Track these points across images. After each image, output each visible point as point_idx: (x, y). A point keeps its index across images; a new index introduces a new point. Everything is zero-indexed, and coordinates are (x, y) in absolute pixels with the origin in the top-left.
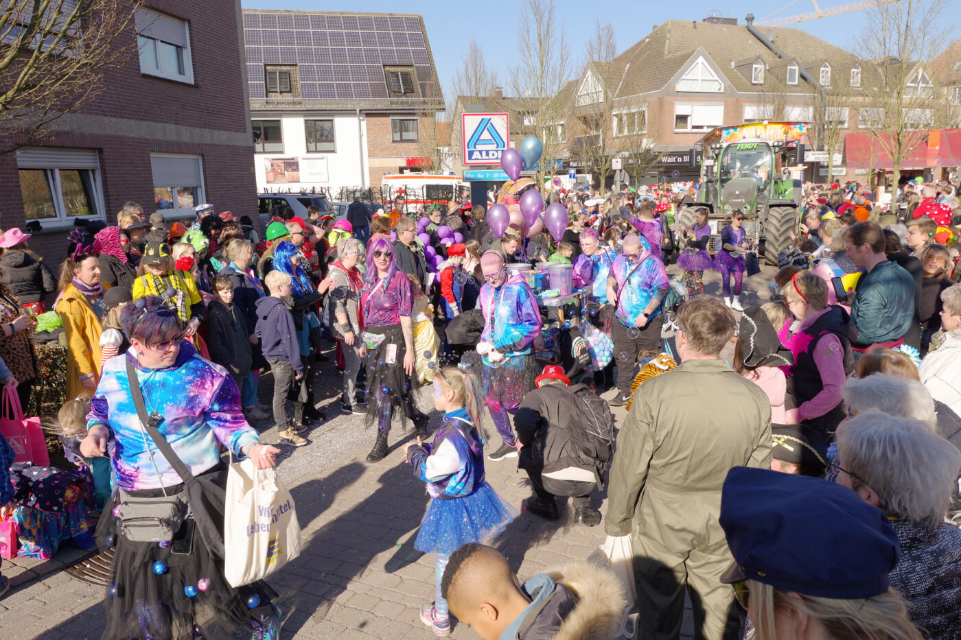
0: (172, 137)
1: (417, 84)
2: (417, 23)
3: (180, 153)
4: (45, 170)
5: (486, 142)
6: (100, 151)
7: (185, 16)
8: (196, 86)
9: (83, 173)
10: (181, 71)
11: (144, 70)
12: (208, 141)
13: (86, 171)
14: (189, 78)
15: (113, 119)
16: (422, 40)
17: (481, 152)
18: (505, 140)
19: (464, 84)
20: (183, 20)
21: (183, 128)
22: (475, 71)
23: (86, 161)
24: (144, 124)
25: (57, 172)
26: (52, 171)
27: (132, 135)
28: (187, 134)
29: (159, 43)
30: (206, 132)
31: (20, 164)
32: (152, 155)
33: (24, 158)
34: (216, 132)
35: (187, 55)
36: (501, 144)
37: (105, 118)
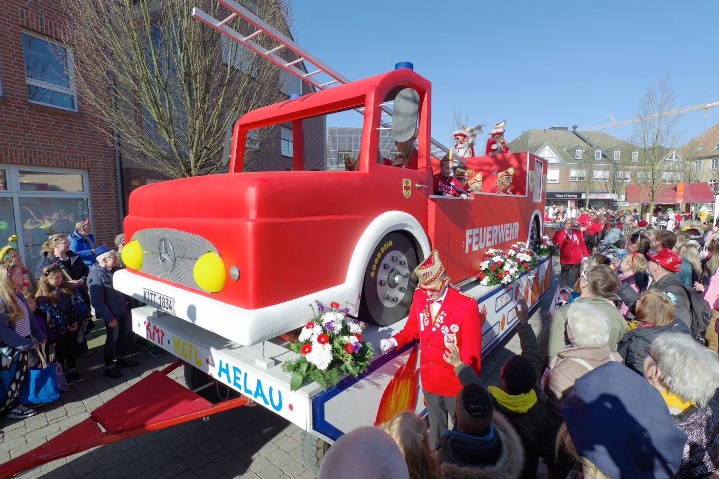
10: (289, 152)
11: (283, 154)
14: (292, 155)
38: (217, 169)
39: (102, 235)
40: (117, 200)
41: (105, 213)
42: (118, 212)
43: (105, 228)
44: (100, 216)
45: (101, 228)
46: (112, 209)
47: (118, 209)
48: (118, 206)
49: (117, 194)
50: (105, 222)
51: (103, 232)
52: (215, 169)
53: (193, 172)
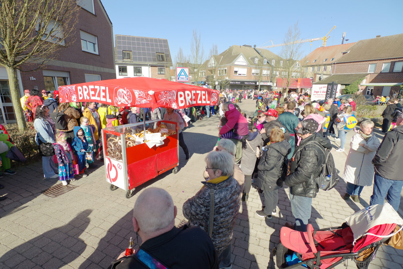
0: (91, 69)
1: (165, 58)
2: (165, 41)
3: (94, 74)
4: (52, 77)
5: (183, 75)
6: (69, 72)
7: (96, 35)
8: (99, 55)
10: (95, 51)
11: (83, 50)
12: (103, 71)
13: (65, 78)
14: (97, 53)
15: (73, 63)
16: (167, 46)
17: (181, 78)
18: (188, 75)
19: (177, 59)
20: (95, 36)
21: (95, 67)
22: (181, 56)
23: (65, 75)
24: (83, 65)
25: (56, 78)
26: (54, 77)
27: (79, 68)
28: (96, 69)
29: (88, 42)
30: (102, 68)
31: (44, 75)
32: (85, 74)
33: (45, 73)
34: (105, 69)
35: (96, 46)
36: (187, 76)
37: (71, 63)
53: (9, 58)
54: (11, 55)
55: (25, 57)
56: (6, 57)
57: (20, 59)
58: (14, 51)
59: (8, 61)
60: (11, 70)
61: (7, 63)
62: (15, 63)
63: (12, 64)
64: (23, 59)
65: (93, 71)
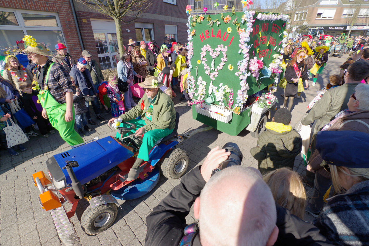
0: (170, 20)
1: (236, 5)
3: (172, 25)
4: (141, 29)
6: (153, 24)
8: (176, 5)
9: (149, 30)
10: (173, 1)
11: (164, 1)
12: (179, 22)
13: (150, 29)
14: (175, 3)
15: (156, 15)
21: (172, 17)
23: (150, 26)
24: (164, 16)
25: (144, 29)
26: (143, 29)
27: (161, 20)
28: (173, 19)
30: (178, 19)
31: (136, 27)
32: (165, 25)
33: (137, 25)
34: (181, 19)
37: (155, 15)
38: (130, 8)
39: (73, 53)
40: (77, 32)
41: (72, 40)
42: (79, 39)
43: (74, 49)
44: (70, 42)
45: (72, 49)
46: (75, 38)
47: (78, 38)
48: (78, 36)
49: (76, 28)
50: (73, 45)
51: (73, 51)
52: (129, 8)
53: (116, 10)
54: (117, 7)
55: (127, 9)
56: (114, 9)
57: (124, 10)
58: (120, 3)
59: (115, 13)
60: (117, 21)
61: (115, 15)
62: (120, 14)
63: (118, 16)
64: (126, 10)
65: (172, 22)
